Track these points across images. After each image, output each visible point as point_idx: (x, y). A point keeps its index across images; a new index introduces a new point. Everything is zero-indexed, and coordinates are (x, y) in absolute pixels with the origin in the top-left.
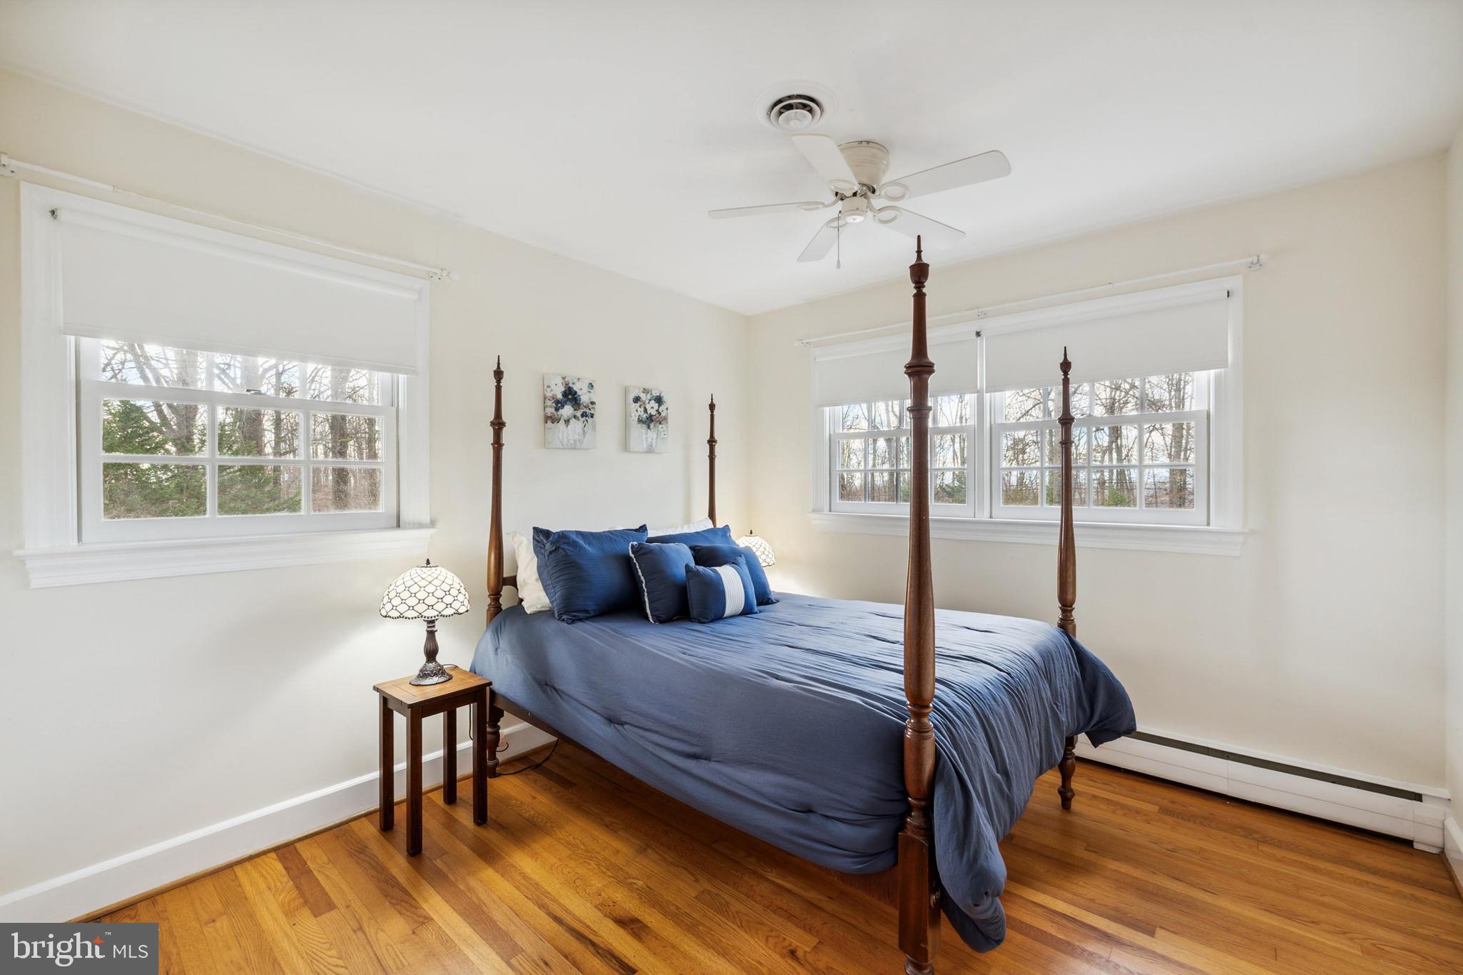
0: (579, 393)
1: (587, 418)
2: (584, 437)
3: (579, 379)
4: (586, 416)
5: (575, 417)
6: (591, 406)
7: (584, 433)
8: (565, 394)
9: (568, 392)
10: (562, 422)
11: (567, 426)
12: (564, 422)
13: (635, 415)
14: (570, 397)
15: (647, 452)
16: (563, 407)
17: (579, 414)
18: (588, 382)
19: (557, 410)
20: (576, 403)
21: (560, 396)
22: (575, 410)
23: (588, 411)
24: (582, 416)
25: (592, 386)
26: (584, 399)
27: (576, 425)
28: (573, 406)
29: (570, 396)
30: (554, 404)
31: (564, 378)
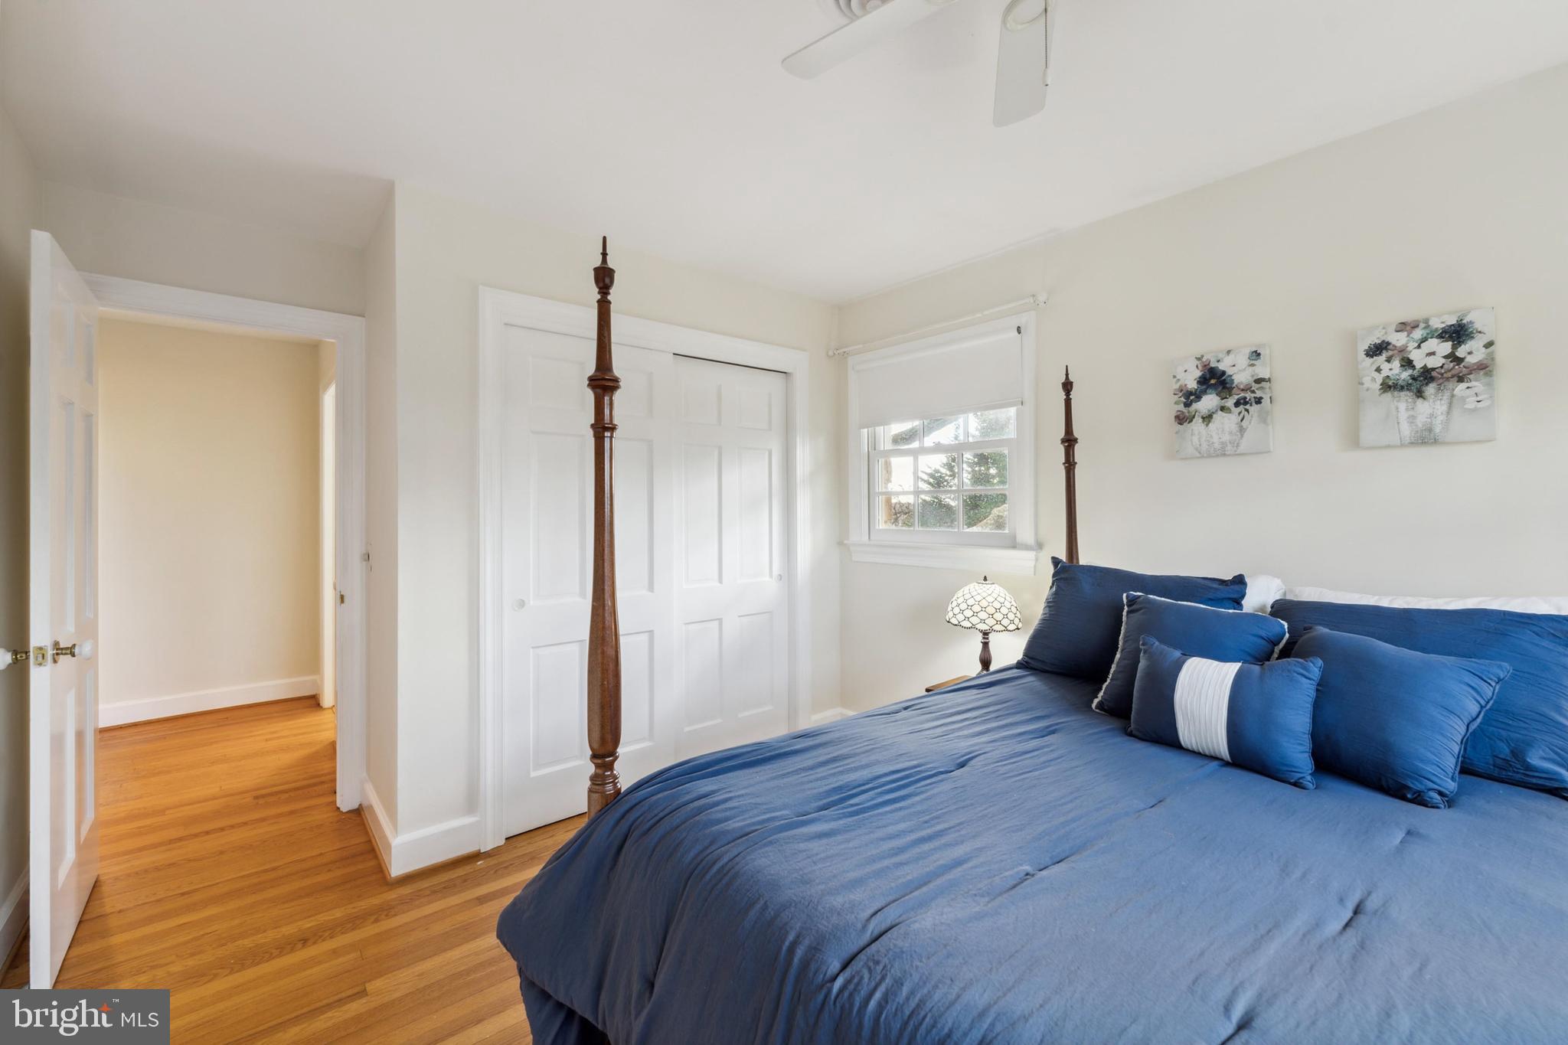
0: (1229, 372)
1: (1248, 407)
2: (1242, 436)
3: (1229, 352)
4: (1246, 403)
5: (1223, 409)
6: (1255, 386)
7: (1242, 430)
8: (1203, 381)
9: (1208, 376)
10: (1198, 420)
11: (1207, 425)
12: (1201, 420)
13: (1374, 380)
14: (1213, 381)
15: (1412, 443)
16: (1198, 398)
17: (1230, 403)
18: (1247, 351)
19: (1187, 405)
20: (1224, 388)
21: (1192, 385)
22: (1222, 399)
23: (1249, 395)
24: (1237, 404)
25: (1259, 355)
26: (1241, 376)
27: (1226, 423)
28: (1217, 395)
29: (1214, 379)
30: (1183, 399)
31: (1198, 359)
